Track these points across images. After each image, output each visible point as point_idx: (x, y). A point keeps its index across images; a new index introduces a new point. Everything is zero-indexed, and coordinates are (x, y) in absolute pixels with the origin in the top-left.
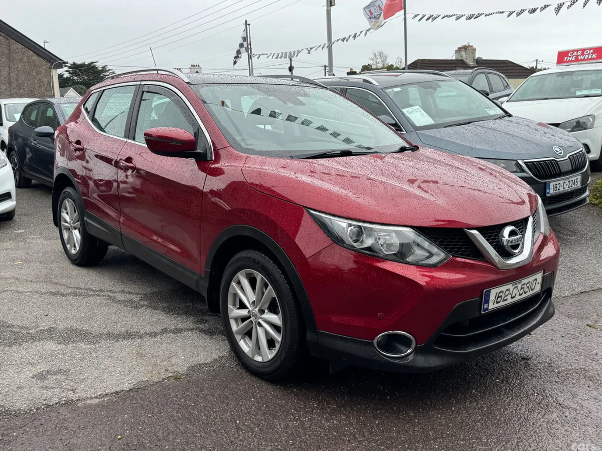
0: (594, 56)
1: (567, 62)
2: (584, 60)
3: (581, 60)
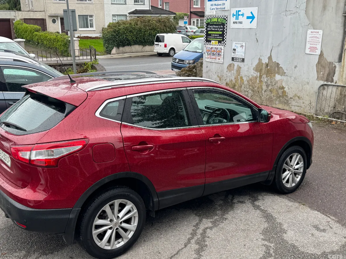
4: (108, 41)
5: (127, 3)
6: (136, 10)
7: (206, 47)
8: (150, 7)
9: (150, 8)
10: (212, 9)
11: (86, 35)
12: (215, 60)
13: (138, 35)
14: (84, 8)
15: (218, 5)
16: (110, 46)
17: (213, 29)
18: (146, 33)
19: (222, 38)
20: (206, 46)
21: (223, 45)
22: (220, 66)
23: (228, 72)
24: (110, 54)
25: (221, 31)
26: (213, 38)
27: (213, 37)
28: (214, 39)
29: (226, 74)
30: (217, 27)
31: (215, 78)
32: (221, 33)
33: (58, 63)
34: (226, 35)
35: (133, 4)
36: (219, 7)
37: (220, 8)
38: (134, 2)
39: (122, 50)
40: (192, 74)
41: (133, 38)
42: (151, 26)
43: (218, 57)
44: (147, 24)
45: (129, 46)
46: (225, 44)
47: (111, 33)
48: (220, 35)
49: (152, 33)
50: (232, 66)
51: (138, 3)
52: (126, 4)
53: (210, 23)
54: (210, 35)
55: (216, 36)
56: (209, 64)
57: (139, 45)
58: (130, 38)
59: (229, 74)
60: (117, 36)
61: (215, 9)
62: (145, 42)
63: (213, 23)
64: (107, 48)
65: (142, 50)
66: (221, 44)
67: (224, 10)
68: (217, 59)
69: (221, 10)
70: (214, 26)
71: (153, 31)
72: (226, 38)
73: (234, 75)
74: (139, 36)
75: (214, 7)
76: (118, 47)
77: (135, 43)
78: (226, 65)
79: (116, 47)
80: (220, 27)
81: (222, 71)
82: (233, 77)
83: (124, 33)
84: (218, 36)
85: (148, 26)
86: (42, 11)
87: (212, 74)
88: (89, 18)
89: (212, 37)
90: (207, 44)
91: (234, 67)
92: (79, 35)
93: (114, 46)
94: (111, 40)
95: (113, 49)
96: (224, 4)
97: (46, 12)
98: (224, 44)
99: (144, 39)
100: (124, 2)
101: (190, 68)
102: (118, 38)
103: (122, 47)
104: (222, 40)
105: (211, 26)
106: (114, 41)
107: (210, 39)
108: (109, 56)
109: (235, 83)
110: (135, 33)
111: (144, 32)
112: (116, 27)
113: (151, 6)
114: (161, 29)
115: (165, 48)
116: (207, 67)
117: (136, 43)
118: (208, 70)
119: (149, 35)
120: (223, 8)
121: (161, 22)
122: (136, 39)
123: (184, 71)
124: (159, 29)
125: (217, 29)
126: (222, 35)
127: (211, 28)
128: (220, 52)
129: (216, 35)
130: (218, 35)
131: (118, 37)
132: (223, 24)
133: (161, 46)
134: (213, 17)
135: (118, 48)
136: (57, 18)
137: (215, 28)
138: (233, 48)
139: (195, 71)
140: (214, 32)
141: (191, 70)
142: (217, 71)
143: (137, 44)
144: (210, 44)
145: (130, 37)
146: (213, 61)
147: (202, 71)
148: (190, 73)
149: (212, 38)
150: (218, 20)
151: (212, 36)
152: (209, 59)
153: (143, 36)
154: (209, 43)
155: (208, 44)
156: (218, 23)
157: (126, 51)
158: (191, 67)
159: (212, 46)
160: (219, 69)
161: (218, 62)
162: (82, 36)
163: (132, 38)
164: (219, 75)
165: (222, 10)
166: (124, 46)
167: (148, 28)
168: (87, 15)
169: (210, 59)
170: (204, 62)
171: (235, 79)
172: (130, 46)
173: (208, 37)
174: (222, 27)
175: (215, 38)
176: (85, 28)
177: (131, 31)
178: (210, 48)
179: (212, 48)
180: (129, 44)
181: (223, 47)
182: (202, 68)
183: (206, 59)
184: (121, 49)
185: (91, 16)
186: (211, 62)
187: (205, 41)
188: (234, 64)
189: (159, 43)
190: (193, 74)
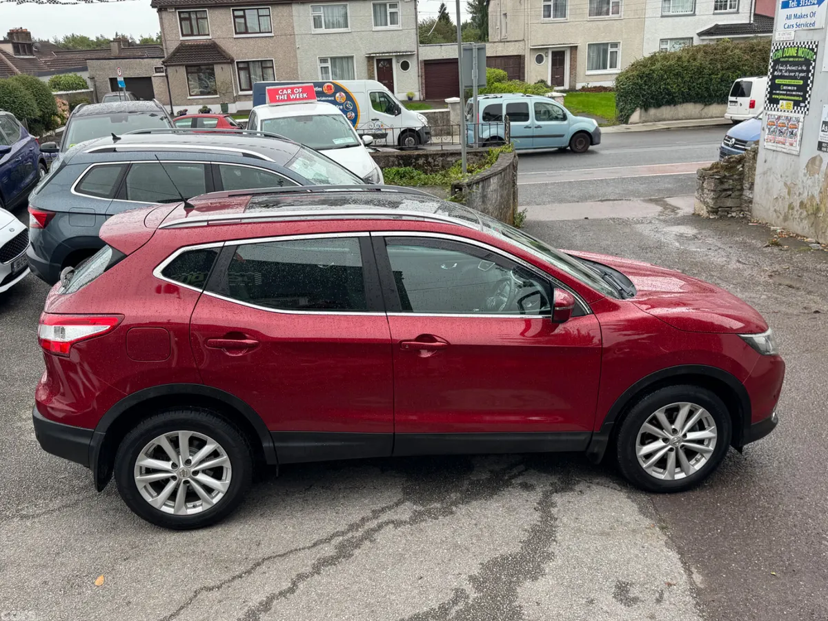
0: (305, 95)
1: (279, 101)
2: (296, 99)
3: (293, 100)
4: (625, 97)
5: (696, 13)
6: (716, 25)
7: (769, 115)
8: (750, 17)
9: (750, 21)
10: (788, 27)
11: (598, 84)
12: (783, 146)
13: (693, 82)
14: (602, 29)
15: (801, 17)
16: (628, 107)
17: (786, 74)
18: (713, 76)
19: (802, 94)
20: (769, 112)
21: (802, 112)
22: (793, 161)
23: (808, 176)
24: (626, 123)
25: (802, 78)
26: (784, 95)
27: (783, 92)
28: (785, 97)
29: (803, 181)
30: (794, 68)
31: (779, 188)
32: (801, 82)
33: (442, 150)
34: (810, 89)
35: (712, 13)
36: (802, 21)
37: (804, 23)
38: (713, 8)
39: (655, 115)
40: (732, 176)
41: (683, 89)
42: (727, 61)
43: (789, 140)
44: (718, 56)
45: (672, 106)
46: (808, 110)
47: (633, 79)
48: (800, 88)
49: (729, 77)
50: (817, 163)
51: (723, 11)
52: (694, 15)
53: (781, 60)
54: (777, 87)
55: (789, 90)
56: (770, 156)
57: (695, 102)
58: (674, 89)
59: (809, 182)
60: (646, 85)
61: (795, 26)
62: (710, 96)
63: (786, 59)
64: (621, 112)
65: (701, 114)
66: (799, 108)
67: (812, 28)
68: (788, 144)
69: (807, 28)
70: (789, 68)
71: (733, 73)
72: (809, 96)
73: (819, 185)
74: (694, 84)
75: (793, 21)
76: (646, 107)
77: (685, 98)
78: (804, 159)
79: (641, 108)
80: (800, 68)
81: (795, 173)
82: (817, 188)
83: (662, 78)
84: (794, 91)
85: (721, 61)
86: (520, 41)
87: (774, 179)
88: (610, 50)
89: (781, 92)
90: (770, 108)
91: (820, 166)
92: (583, 84)
93: (637, 106)
94: (632, 93)
95: (633, 112)
96: (814, 14)
97: (526, 42)
98: (806, 109)
99: (707, 89)
100: (692, 11)
101: (731, 163)
102: (648, 89)
103: (654, 106)
104: (801, 99)
105: (782, 66)
106: (637, 96)
107: (778, 97)
108: (623, 127)
109: (819, 203)
110: (687, 79)
111: (710, 75)
112: (645, 67)
113: (755, 15)
114: (752, 67)
115: (751, 109)
116: (765, 162)
117: (687, 99)
118: (766, 169)
119: (722, 81)
120: (811, 24)
121: (755, 50)
122: (689, 89)
123: (716, 168)
124: (746, 67)
125: (793, 74)
126: (803, 89)
127: (781, 71)
128: (796, 128)
129: (790, 88)
130: (795, 88)
131: (646, 87)
132: (807, 62)
133: (741, 105)
134: (788, 44)
135: (646, 110)
136: (547, 53)
137: (791, 71)
138: (823, 119)
139: (741, 169)
140: (788, 81)
141: (732, 167)
142: (784, 173)
143: (691, 102)
144: (776, 109)
145: (675, 86)
146: (779, 147)
147: (755, 170)
148: (726, 174)
149: (781, 94)
150: (797, 53)
151: (784, 90)
152: (770, 144)
153: (706, 84)
154: (775, 105)
155: (773, 109)
156: (797, 59)
157: (664, 117)
158: (732, 160)
159: (779, 113)
160: (789, 168)
161: (788, 152)
162: (589, 86)
163: (680, 89)
164: (788, 183)
165: (809, 28)
166: (658, 105)
167: (719, 67)
168: (607, 44)
169: (773, 144)
170: (760, 150)
171: (821, 195)
172: (674, 106)
173: (774, 92)
174: (804, 68)
175: (788, 93)
176: (599, 69)
177: (678, 75)
178: (776, 117)
179: (779, 118)
180: (672, 101)
181: (803, 115)
182: (756, 163)
183: (765, 144)
184: (652, 112)
185: (615, 45)
186: (774, 151)
187: (767, 101)
188: (821, 159)
189: (738, 98)
190: (735, 176)
